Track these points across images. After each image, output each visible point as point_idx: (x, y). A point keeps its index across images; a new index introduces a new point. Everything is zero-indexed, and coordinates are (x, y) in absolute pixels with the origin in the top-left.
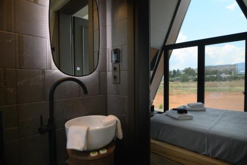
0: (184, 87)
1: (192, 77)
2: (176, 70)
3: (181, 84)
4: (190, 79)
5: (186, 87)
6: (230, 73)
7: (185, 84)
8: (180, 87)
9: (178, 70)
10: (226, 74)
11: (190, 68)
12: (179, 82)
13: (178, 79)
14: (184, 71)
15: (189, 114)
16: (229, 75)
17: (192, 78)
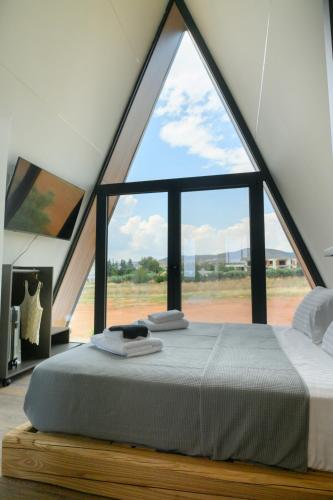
0: (140, 293)
1: (155, 274)
2: (127, 261)
3: (134, 287)
4: (150, 279)
5: (145, 293)
6: (212, 269)
7: (143, 287)
8: (133, 292)
9: (130, 262)
10: (206, 269)
11: (150, 258)
12: (132, 284)
13: (129, 279)
14: (140, 263)
15: (152, 338)
16: (210, 272)
17: (155, 277)
